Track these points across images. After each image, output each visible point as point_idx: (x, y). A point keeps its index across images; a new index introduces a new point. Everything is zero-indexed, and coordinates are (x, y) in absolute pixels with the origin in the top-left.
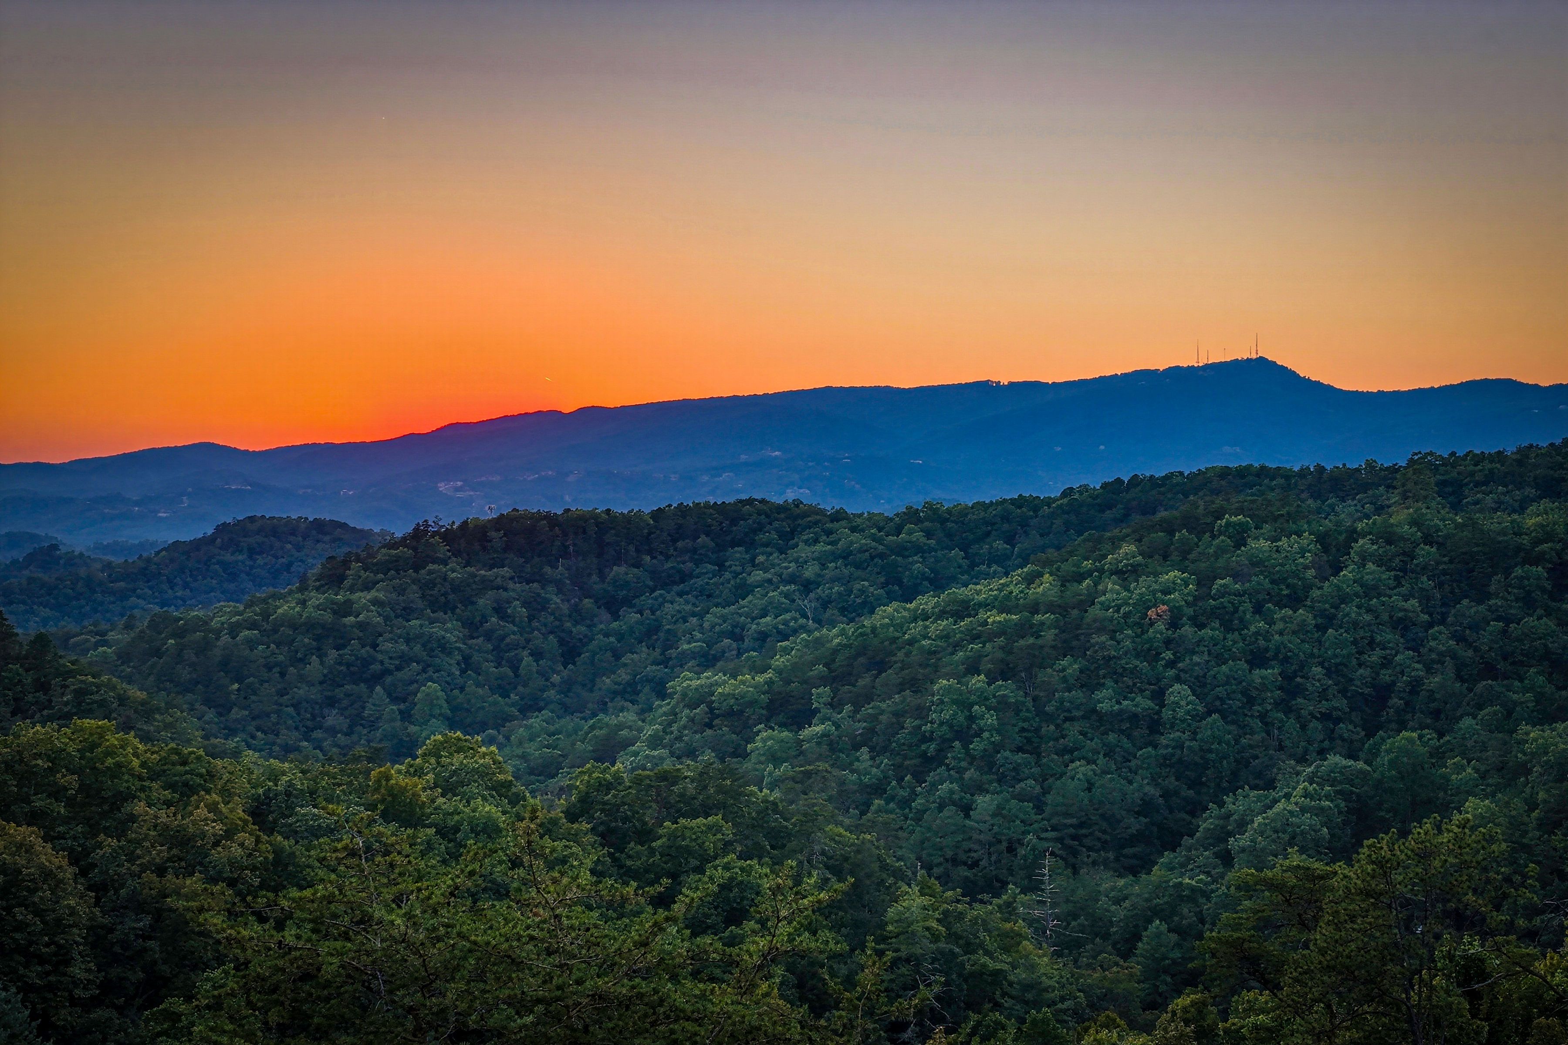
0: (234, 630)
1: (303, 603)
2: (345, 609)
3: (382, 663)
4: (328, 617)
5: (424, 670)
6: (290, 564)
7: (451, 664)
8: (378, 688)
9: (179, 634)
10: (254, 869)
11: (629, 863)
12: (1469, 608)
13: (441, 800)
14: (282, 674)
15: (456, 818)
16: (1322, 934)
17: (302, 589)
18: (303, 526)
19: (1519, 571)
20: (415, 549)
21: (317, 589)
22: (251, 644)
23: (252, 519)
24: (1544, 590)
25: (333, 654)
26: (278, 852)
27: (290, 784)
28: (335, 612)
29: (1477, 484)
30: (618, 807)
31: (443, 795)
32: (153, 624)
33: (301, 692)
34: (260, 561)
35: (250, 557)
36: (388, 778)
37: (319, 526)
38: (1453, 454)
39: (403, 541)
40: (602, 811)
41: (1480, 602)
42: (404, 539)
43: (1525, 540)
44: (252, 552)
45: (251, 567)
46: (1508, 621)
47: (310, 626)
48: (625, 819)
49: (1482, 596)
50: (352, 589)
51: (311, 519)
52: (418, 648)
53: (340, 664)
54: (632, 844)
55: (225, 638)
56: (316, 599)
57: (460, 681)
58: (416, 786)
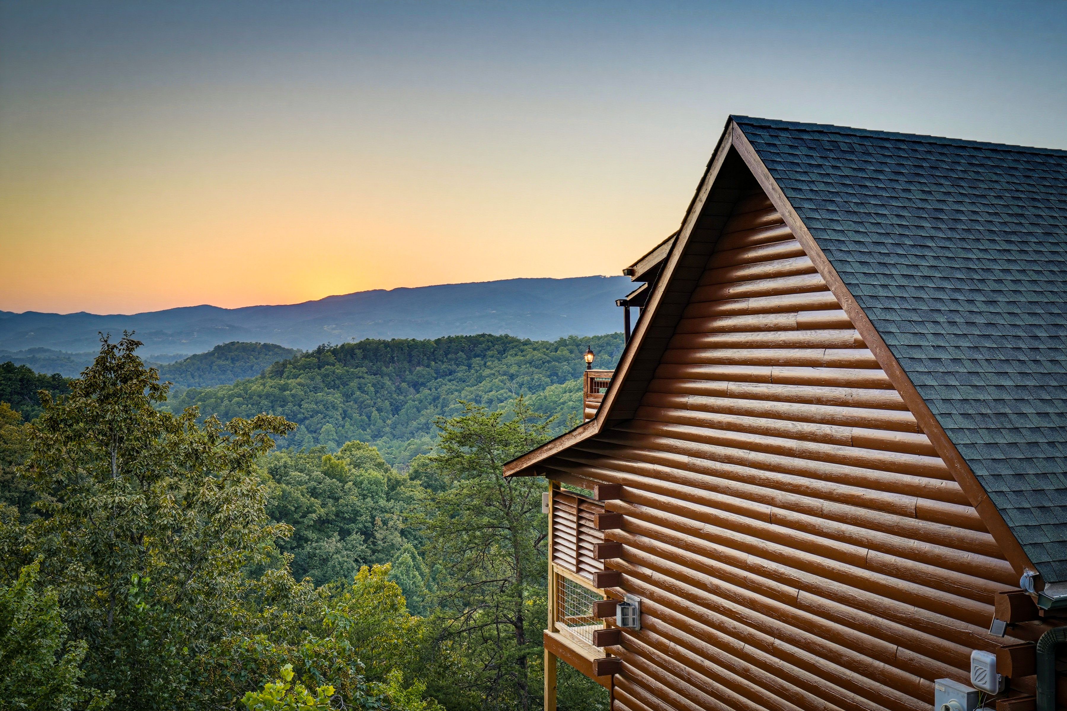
0: (230, 398)
1: (264, 385)
2: (284, 388)
3: (303, 414)
4: (277, 391)
5: (324, 417)
6: (252, 366)
8: (302, 426)
9: (203, 400)
13: (354, 470)
15: (362, 478)
17: (263, 377)
18: (259, 347)
20: (319, 358)
21: (270, 378)
22: (239, 404)
23: (233, 343)
26: (284, 491)
27: (285, 462)
28: (280, 389)
30: (432, 475)
31: (354, 468)
32: (188, 395)
34: (238, 364)
35: (233, 362)
36: (330, 460)
37: (267, 347)
40: (425, 476)
42: (313, 353)
44: (233, 360)
45: (233, 368)
47: (268, 396)
48: (436, 480)
50: (288, 378)
51: (262, 343)
52: (321, 407)
55: (226, 402)
56: (270, 382)
57: (342, 422)
58: (342, 463)
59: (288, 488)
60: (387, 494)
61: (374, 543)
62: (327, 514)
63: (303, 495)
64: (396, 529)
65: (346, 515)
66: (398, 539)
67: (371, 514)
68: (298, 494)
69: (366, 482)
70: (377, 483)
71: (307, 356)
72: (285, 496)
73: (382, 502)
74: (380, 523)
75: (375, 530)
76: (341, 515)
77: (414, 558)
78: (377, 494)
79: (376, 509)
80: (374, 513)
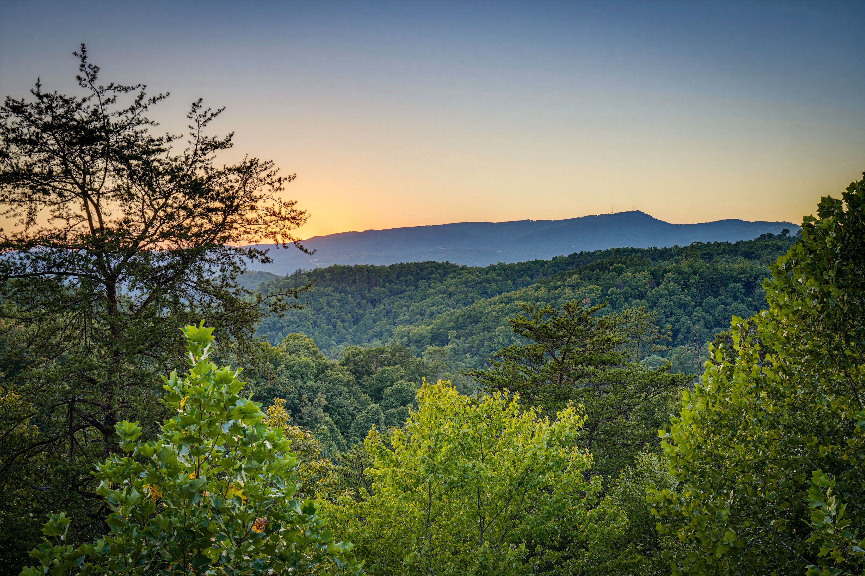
3: (282, 323)
5: (298, 326)
7: (309, 324)
8: (280, 333)
11: (364, 383)
12: (711, 300)
13: (288, 356)
15: (294, 362)
19: (731, 285)
20: (296, 280)
24: (741, 293)
29: (718, 254)
30: (360, 363)
31: (289, 354)
38: (709, 243)
39: (291, 278)
40: (354, 363)
41: (716, 298)
42: (292, 276)
43: (734, 274)
46: (726, 305)
48: (363, 367)
49: (717, 295)
52: (296, 318)
53: (265, 324)
54: (365, 376)
57: (312, 330)
60: (316, 377)
61: (301, 418)
62: (260, 392)
64: (320, 406)
65: (276, 393)
66: (320, 413)
67: (300, 393)
69: (297, 365)
70: (307, 366)
71: (287, 278)
73: (310, 383)
74: (306, 400)
75: (302, 406)
76: (272, 393)
77: (332, 431)
78: (307, 376)
79: (304, 389)
80: (302, 391)
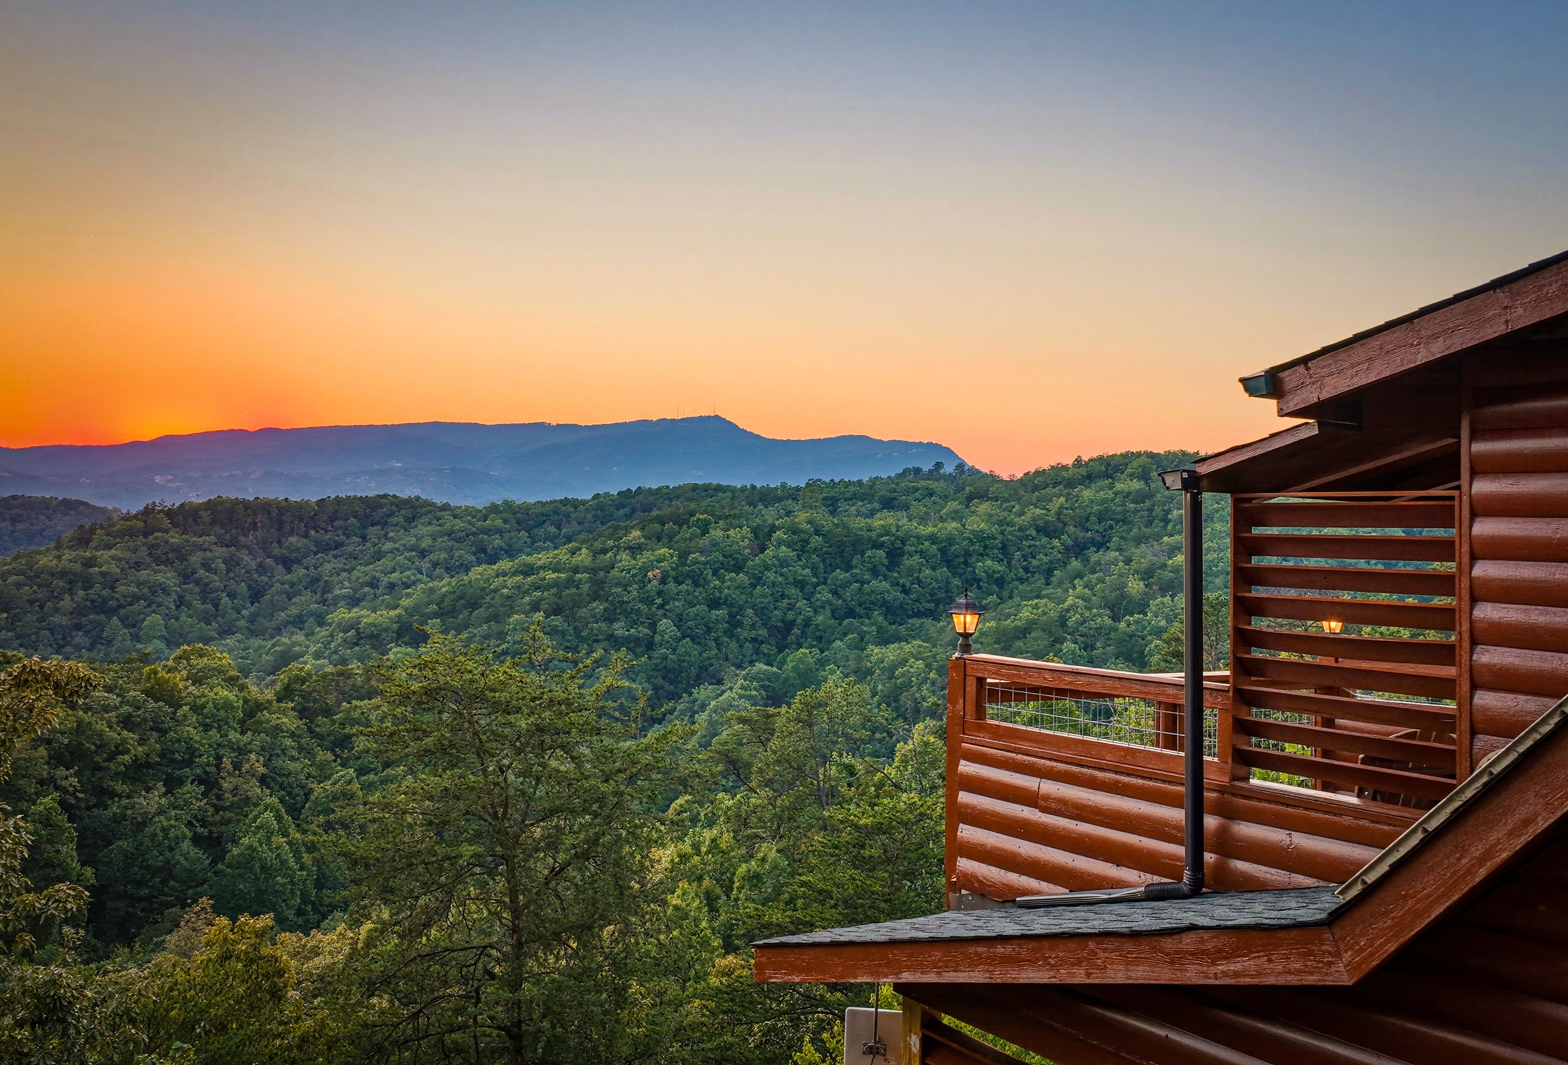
1: (59, 558)
2: (89, 563)
3: (118, 600)
4: (78, 567)
5: (149, 606)
6: (43, 530)
7: (170, 602)
8: (115, 618)
10: (63, 733)
11: (318, 730)
12: (840, 575)
13: (191, 688)
14: (41, 607)
15: (204, 699)
16: (775, 743)
17: (58, 546)
18: (55, 503)
19: (869, 553)
20: (145, 522)
21: (70, 548)
22: (18, 586)
23: (14, 497)
24: (883, 565)
25: (81, 593)
26: (80, 722)
28: (83, 564)
29: (846, 500)
30: (310, 694)
31: (193, 684)
33: (57, 619)
34: (20, 527)
35: (13, 525)
36: (155, 672)
37: (68, 505)
38: (832, 480)
39: (135, 517)
40: (300, 696)
41: (847, 571)
42: (137, 514)
43: (874, 534)
44: (14, 520)
45: (13, 532)
46: (863, 583)
47: (63, 574)
48: (315, 701)
49: (848, 568)
50: (97, 548)
51: (60, 498)
52: (145, 590)
53: (87, 600)
54: (320, 717)
56: (68, 555)
57: (175, 613)
58: (175, 678)
59: (87, 717)
60: (242, 722)
61: (219, 797)
62: (148, 755)
63: (110, 727)
64: (254, 775)
65: (177, 756)
66: (255, 790)
67: (217, 754)
68: (102, 726)
69: (210, 706)
70: (228, 706)
71: (127, 518)
72: (81, 728)
73: (233, 736)
74: (230, 767)
75: (222, 778)
76: (169, 756)
77: (279, 818)
78: (226, 723)
79: (224, 746)
80: (222, 752)
